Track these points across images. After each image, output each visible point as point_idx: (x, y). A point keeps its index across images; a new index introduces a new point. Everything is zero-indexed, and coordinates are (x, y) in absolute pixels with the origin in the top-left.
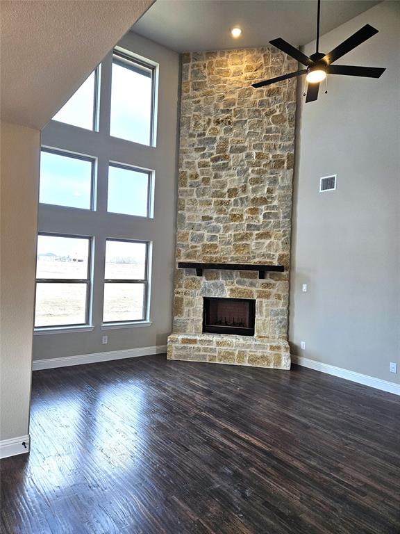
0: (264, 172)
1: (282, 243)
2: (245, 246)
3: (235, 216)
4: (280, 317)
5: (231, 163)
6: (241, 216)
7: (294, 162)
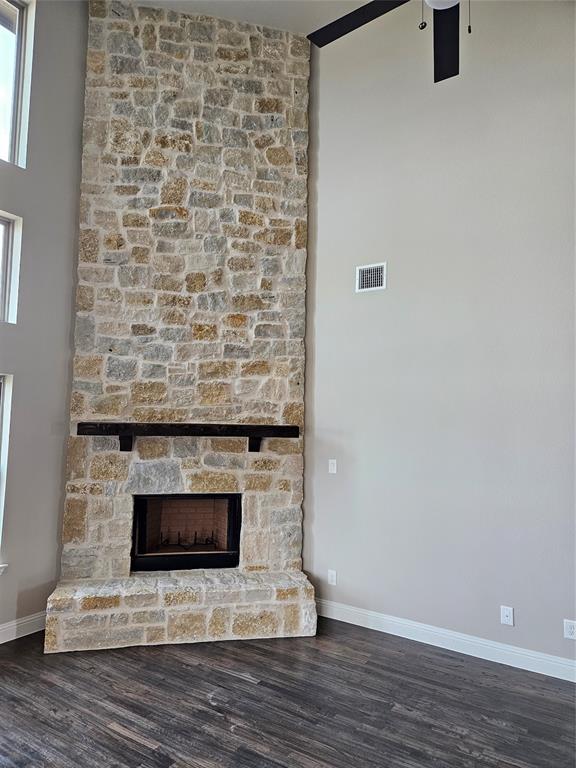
0: (256, 249)
1: (291, 382)
2: (222, 387)
3: (200, 328)
4: (289, 525)
5: (192, 225)
6: (214, 329)
7: (306, 236)
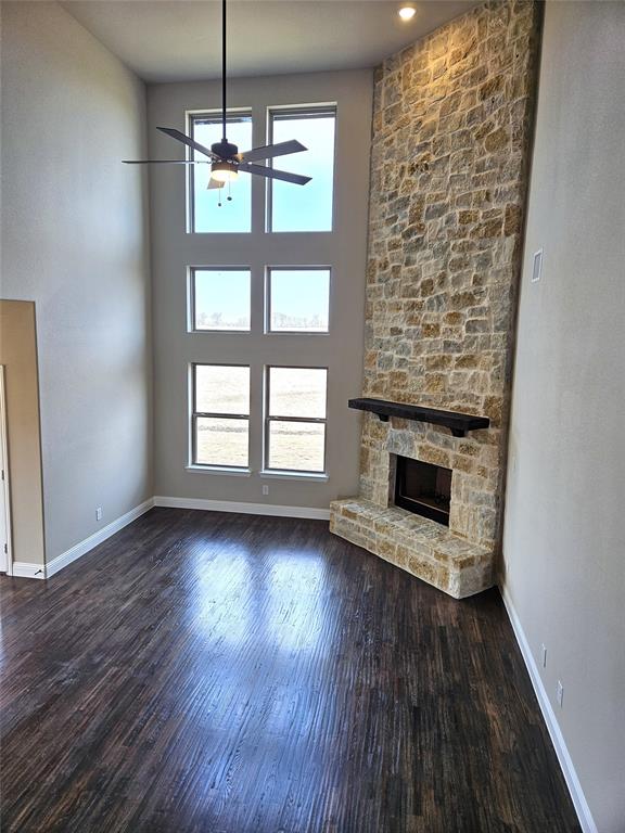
0: (470, 246)
1: (492, 375)
2: (441, 378)
3: (428, 327)
4: (485, 507)
5: (427, 238)
6: (437, 327)
